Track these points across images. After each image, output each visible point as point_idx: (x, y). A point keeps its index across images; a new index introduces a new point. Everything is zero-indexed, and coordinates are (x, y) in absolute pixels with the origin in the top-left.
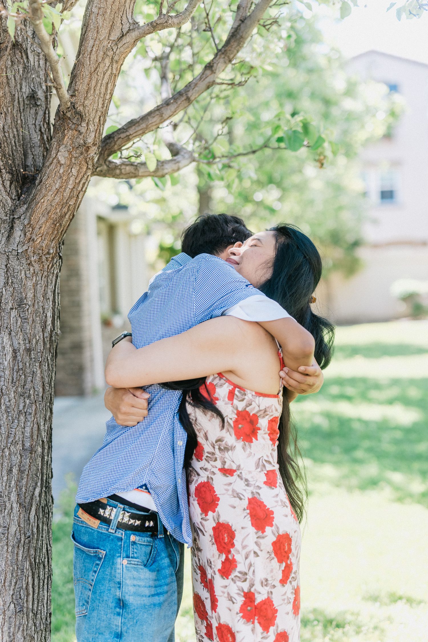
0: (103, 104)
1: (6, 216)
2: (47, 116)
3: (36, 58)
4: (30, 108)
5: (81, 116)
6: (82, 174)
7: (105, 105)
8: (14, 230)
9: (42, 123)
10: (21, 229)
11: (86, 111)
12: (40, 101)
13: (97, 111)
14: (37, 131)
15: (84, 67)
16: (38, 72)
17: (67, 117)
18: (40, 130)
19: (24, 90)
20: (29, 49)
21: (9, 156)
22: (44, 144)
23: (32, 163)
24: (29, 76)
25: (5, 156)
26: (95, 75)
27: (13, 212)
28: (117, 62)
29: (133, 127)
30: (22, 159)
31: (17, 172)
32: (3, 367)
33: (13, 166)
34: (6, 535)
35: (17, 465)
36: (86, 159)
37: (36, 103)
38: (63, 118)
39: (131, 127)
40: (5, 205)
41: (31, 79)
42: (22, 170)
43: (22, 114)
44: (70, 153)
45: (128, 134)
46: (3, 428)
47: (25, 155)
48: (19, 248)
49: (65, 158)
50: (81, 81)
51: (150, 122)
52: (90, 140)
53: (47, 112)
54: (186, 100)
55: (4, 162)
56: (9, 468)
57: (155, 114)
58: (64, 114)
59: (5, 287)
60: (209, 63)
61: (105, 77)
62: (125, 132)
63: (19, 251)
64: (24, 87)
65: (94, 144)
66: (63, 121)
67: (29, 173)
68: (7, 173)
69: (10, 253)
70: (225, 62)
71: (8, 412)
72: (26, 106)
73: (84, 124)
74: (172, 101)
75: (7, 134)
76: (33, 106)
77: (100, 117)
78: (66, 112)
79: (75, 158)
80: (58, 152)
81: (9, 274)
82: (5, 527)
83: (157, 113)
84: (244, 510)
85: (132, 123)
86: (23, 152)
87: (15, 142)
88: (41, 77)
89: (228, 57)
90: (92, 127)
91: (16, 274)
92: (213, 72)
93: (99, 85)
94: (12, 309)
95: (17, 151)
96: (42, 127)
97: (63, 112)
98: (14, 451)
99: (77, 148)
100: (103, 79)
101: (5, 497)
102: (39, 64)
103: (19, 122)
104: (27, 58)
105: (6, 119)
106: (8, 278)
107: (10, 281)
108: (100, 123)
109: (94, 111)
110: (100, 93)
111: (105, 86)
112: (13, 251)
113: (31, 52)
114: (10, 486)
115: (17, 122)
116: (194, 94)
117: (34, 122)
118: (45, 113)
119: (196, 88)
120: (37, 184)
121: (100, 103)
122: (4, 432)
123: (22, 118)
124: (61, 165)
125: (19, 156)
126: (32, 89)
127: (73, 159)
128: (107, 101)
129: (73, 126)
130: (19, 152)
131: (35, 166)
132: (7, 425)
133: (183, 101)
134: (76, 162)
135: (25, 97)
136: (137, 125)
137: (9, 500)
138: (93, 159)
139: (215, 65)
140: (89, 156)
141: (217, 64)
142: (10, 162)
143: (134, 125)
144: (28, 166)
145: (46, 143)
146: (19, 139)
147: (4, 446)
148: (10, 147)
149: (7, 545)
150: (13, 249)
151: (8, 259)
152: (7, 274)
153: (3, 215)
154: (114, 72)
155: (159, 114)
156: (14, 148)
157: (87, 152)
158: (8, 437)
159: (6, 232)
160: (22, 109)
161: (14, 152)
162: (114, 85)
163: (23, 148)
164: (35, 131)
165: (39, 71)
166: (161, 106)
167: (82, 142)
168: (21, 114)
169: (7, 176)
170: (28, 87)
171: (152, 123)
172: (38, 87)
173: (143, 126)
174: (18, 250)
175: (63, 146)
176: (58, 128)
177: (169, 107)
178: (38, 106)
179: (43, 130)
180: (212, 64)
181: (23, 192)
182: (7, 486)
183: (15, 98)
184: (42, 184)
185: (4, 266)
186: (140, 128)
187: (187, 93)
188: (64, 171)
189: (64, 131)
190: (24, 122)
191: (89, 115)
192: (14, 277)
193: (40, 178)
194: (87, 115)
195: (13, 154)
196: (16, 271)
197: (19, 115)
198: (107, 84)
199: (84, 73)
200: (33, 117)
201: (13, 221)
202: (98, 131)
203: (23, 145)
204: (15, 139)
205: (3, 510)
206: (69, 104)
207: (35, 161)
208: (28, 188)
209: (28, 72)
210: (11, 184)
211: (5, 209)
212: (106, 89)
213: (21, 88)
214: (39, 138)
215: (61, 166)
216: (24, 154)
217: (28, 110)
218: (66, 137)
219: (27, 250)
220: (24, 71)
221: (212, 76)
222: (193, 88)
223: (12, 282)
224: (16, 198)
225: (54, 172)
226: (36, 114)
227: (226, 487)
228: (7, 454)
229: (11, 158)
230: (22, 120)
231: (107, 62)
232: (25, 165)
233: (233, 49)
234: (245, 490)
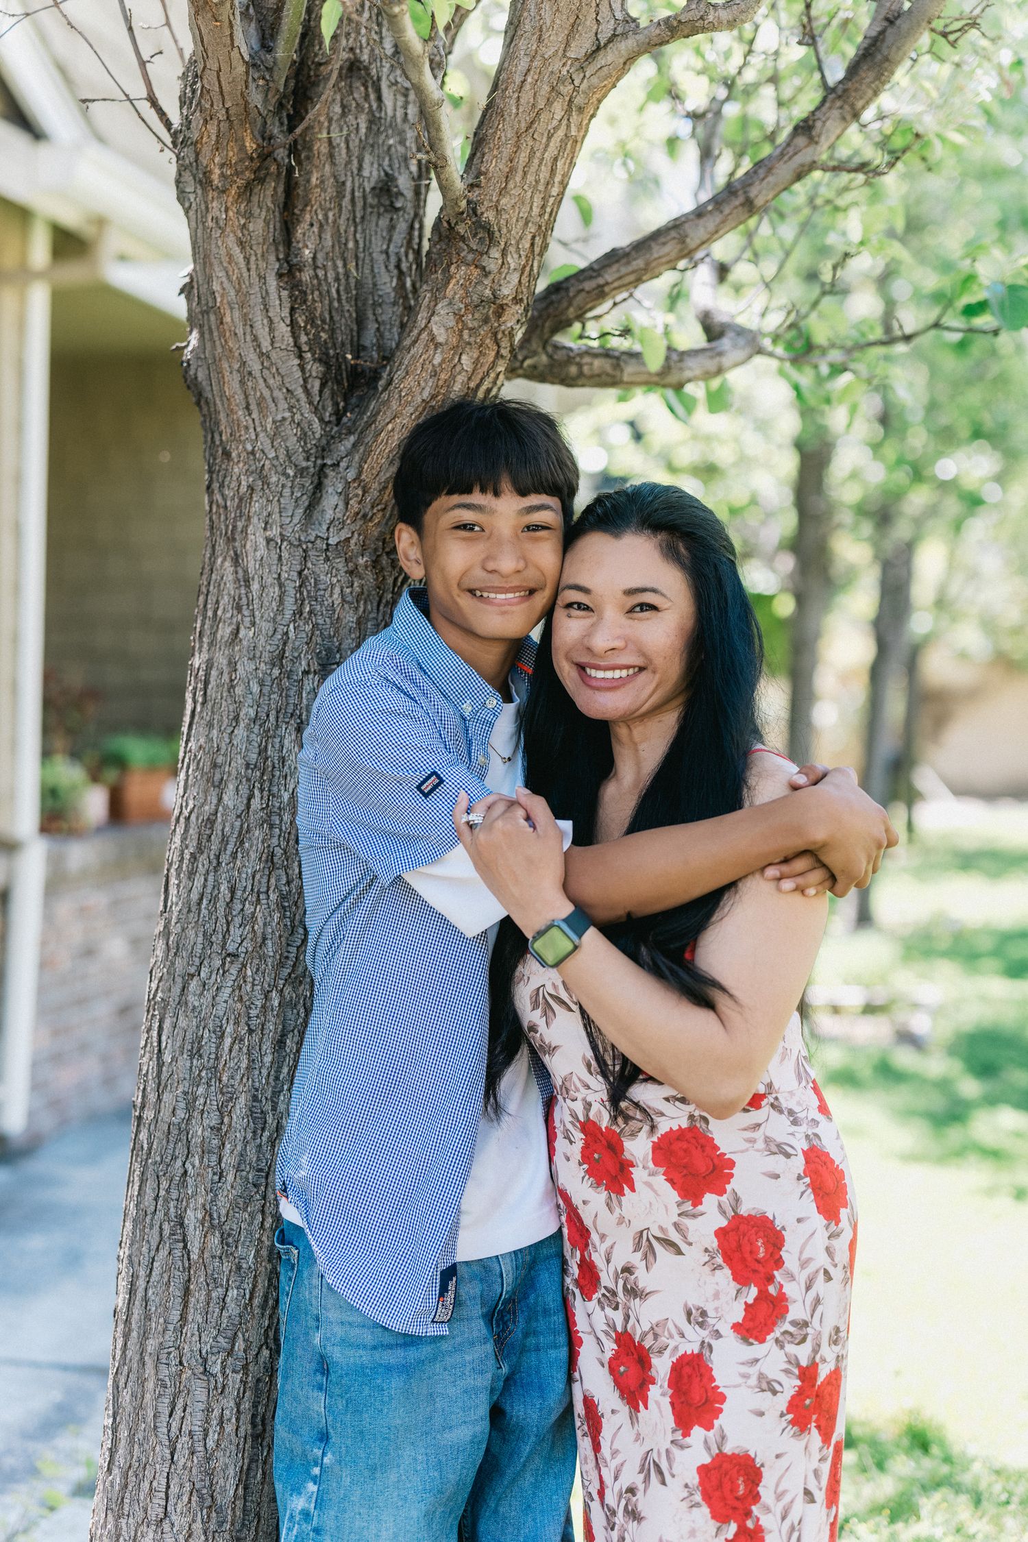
0: (543, 207)
1: (308, 459)
2: (416, 233)
3: (401, 101)
4: (379, 215)
5: (489, 234)
6: (485, 369)
7: (548, 210)
8: (324, 492)
9: (403, 250)
10: (339, 490)
11: (502, 222)
12: (401, 199)
13: (526, 223)
14: (391, 267)
15: (504, 120)
16: (402, 132)
17: (458, 233)
18: (398, 267)
19: (366, 173)
20: (384, 78)
21: (323, 321)
22: (406, 298)
23: (375, 341)
24: (381, 141)
25: (313, 322)
26: (529, 139)
27: (323, 450)
28: (581, 110)
29: (615, 267)
30: (352, 330)
31: (337, 359)
32: (278, 805)
33: (330, 345)
34: (263, 1188)
35: (296, 1031)
36: (495, 334)
37: (392, 203)
38: (447, 237)
39: (609, 266)
40: (305, 434)
41: (385, 148)
42: (349, 356)
43: (359, 228)
44: (459, 317)
45: (601, 281)
46: (270, 944)
47: (360, 322)
48: (331, 535)
49: (447, 330)
50: (495, 152)
51: (656, 255)
52: (507, 291)
53: (417, 226)
54: (742, 205)
55: (311, 336)
56: (277, 1037)
57: (669, 238)
58: (451, 228)
59: (295, 621)
60: (805, 120)
61: (551, 144)
62: (595, 277)
63: (330, 542)
64: (366, 165)
65: (517, 300)
66: (448, 245)
67: (366, 364)
68: (314, 360)
69: (310, 545)
70: (844, 119)
71: (284, 907)
72: (369, 210)
73: (495, 253)
74: (710, 208)
75: (321, 273)
76: (386, 211)
77: (533, 238)
78: (456, 224)
79: (471, 329)
80: (432, 315)
81: (305, 593)
82: (261, 1170)
83: (673, 234)
84: (799, 1178)
85: (613, 257)
86: (354, 315)
87: (338, 291)
88: (408, 144)
89: (852, 106)
90: (512, 261)
91: (322, 593)
92: (813, 141)
93: (536, 161)
94: (306, 673)
95: (341, 310)
96: (404, 259)
97: (448, 222)
99: (476, 307)
100: (545, 150)
101: (264, 1101)
102: (406, 114)
103: (351, 245)
104: (379, 98)
105: (320, 238)
106: (303, 601)
107: (308, 609)
108: (533, 251)
109: (521, 223)
110: (537, 182)
111: (550, 164)
112: (318, 541)
113: (389, 87)
114: (277, 1078)
115: (346, 244)
116: (764, 192)
117: (385, 247)
118: (412, 227)
119: (770, 179)
120: (380, 389)
121: (535, 204)
122: (271, 954)
123: (358, 236)
124: (437, 345)
125: (344, 324)
126: (384, 171)
127: (466, 333)
128: (552, 200)
129: (470, 257)
130: (347, 315)
131: (380, 347)
132: (280, 937)
133: (736, 208)
134: (472, 339)
135: (368, 190)
136: (624, 261)
137: (274, 1109)
138: (511, 335)
139: (819, 124)
140: (503, 327)
141: (824, 122)
142: (324, 336)
143: (617, 261)
144: (364, 348)
145: (410, 296)
146: (348, 283)
147: (269, 986)
148: (327, 302)
150: (317, 537)
151: (305, 558)
152: (301, 594)
153: (301, 458)
154: (573, 133)
155: (678, 236)
156: (336, 304)
157: (500, 317)
158: (281, 965)
159: (305, 497)
160: (359, 215)
161: (334, 313)
162: (572, 164)
163: (356, 305)
164: (386, 267)
165: (404, 131)
166: (683, 219)
167: (488, 292)
168: (356, 227)
169: (314, 367)
170: (376, 166)
171: (660, 258)
172: (399, 168)
173: (639, 263)
174: (328, 539)
175: (446, 302)
176: (435, 260)
177: (702, 222)
178: (397, 210)
179: (404, 266)
180: (811, 123)
181: (350, 407)
182: (272, 1078)
183: (345, 190)
184: (392, 387)
185: (296, 574)
186: (630, 269)
187: (748, 189)
188: (443, 361)
189: (449, 266)
190: (361, 245)
191: (509, 231)
192: (316, 600)
193: (389, 375)
194: (504, 231)
195: (331, 318)
196: (322, 587)
197: (352, 229)
198: (556, 159)
199: (503, 135)
200: (384, 234)
201: (321, 473)
202: (528, 269)
203: (356, 300)
204: (339, 285)
205: (259, 1132)
206: (464, 204)
207: (382, 336)
208: (361, 398)
209: (378, 132)
210: (323, 386)
211: (305, 443)
212: (553, 172)
213: (360, 168)
214: (394, 284)
215: (436, 348)
216: (357, 319)
217: (374, 218)
218: (453, 281)
219: (348, 540)
220: (369, 129)
221: (810, 150)
222: (762, 176)
223: (310, 612)
224: (333, 418)
225: (421, 360)
226: (392, 228)
227: (748, 1134)
228: (276, 1003)
229: (326, 327)
230: (356, 242)
231: (558, 108)
232: (359, 345)
233: (864, 87)
234: (792, 1134)
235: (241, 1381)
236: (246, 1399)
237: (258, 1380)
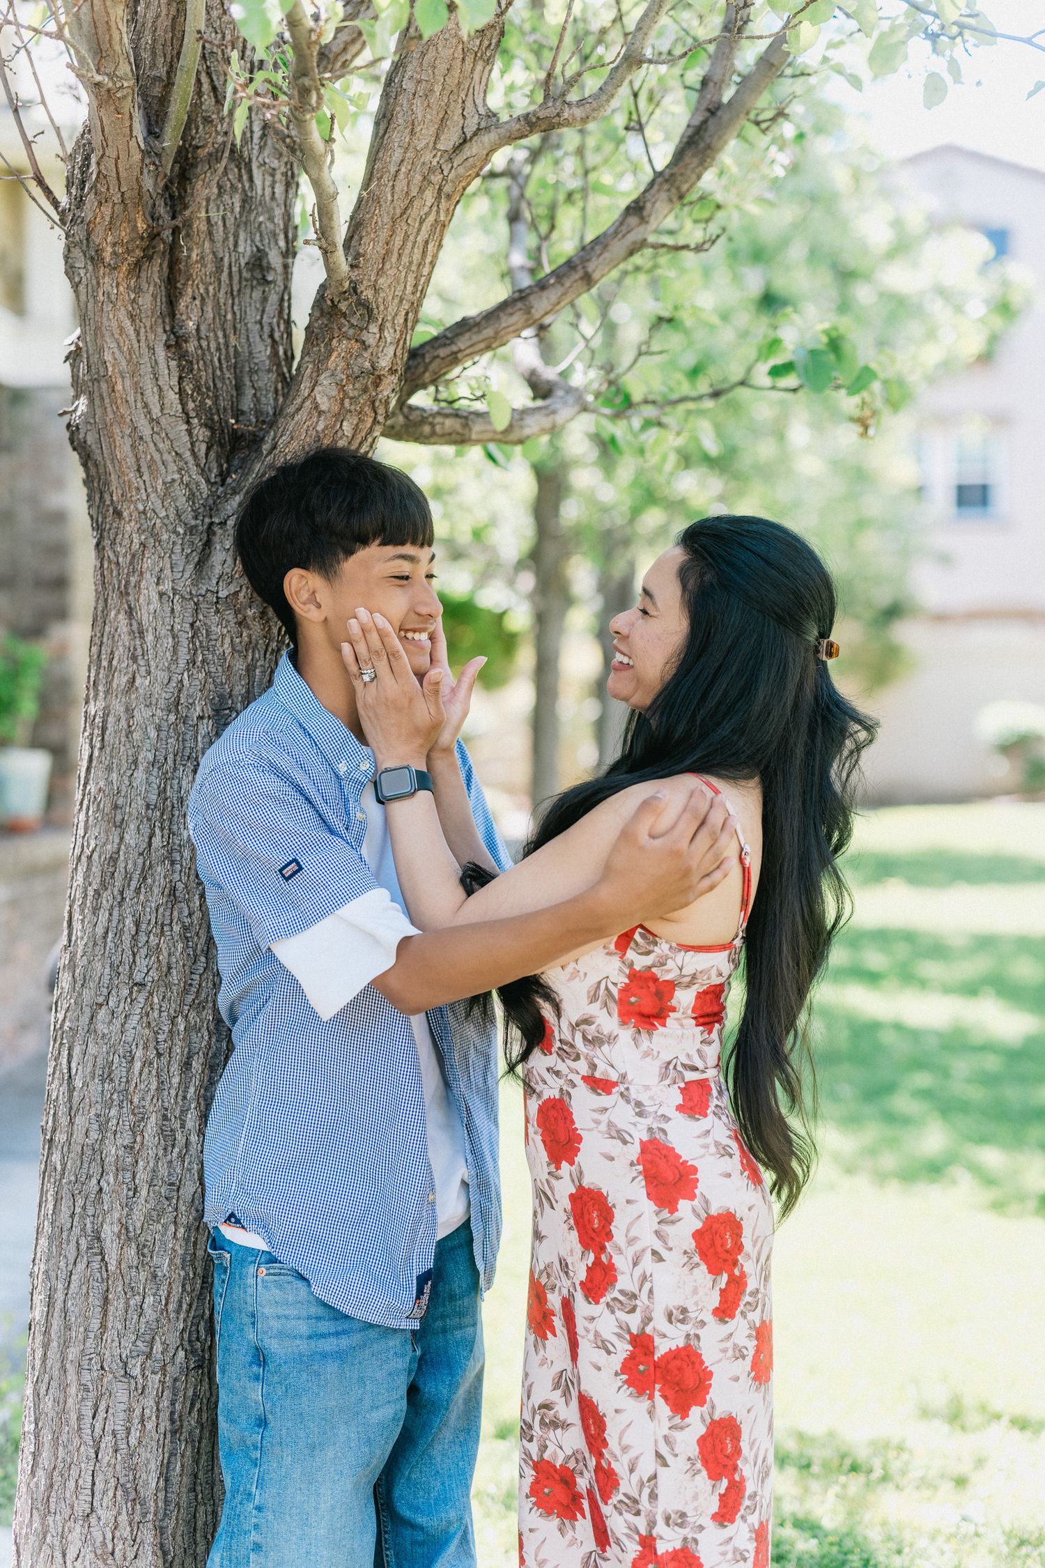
0: (416, 286)
1: (196, 518)
2: (286, 304)
3: (269, 179)
4: (252, 288)
5: (368, 311)
6: (363, 434)
7: (420, 288)
8: (213, 548)
9: (275, 320)
10: (228, 547)
11: (380, 300)
12: (272, 273)
13: (401, 301)
14: (266, 336)
15: (380, 206)
16: (270, 211)
17: (340, 311)
18: (271, 336)
19: (241, 249)
20: (254, 159)
21: (208, 389)
22: (279, 365)
23: (252, 406)
24: (252, 219)
25: (199, 389)
26: (403, 223)
27: (211, 509)
28: (449, 197)
29: (467, 335)
30: (232, 396)
31: (221, 424)
32: (178, 842)
33: (214, 411)
34: (175, 1201)
35: (201, 1053)
36: (373, 402)
37: (264, 276)
38: (329, 313)
39: (461, 334)
40: (193, 495)
41: (257, 225)
42: (233, 421)
43: (236, 301)
44: (342, 387)
45: (454, 348)
46: (175, 973)
47: (238, 387)
48: (221, 588)
49: (330, 399)
50: (372, 235)
51: (504, 325)
52: (384, 363)
53: (286, 297)
54: (582, 279)
55: (197, 403)
56: (184, 1059)
57: (515, 308)
58: (334, 306)
59: (188, 670)
60: (636, 201)
61: (423, 228)
62: (449, 345)
63: (220, 595)
64: (241, 242)
65: (392, 371)
66: (329, 320)
67: (248, 426)
68: (201, 425)
69: (201, 598)
70: (670, 200)
71: (187, 938)
72: (244, 283)
73: (374, 328)
74: (552, 281)
75: (204, 344)
76: (259, 284)
77: (407, 314)
78: (339, 301)
79: (351, 398)
80: (315, 385)
81: (198, 644)
82: (172, 1184)
83: (519, 305)
84: (632, 1164)
85: (464, 326)
86: (234, 382)
87: (219, 360)
88: (276, 221)
89: (678, 189)
90: (389, 335)
91: (214, 643)
92: (643, 220)
93: (409, 244)
94: (200, 718)
95: (223, 379)
96: (276, 329)
97: (332, 301)
98: (196, 1022)
99: (357, 377)
100: (418, 234)
101: (173, 1120)
102: (274, 193)
103: (229, 316)
104: (251, 179)
105: (202, 310)
106: (196, 650)
107: (200, 658)
108: (406, 326)
109: (396, 301)
110: (411, 263)
111: (421, 247)
112: (209, 594)
113: (259, 167)
114: (184, 1098)
115: (225, 316)
116: (600, 267)
117: (258, 318)
118: (282, 300)
119: (606, 255)
120: (265, 452)
121: (409, 283)
122: (176, 982)
123: (235, 308)
124: (320, 413)
125: (226, 390)
126: (257, 246)
127: (347, 401)
128: (423, 279)
129: (351, 332)
130: (228, 382)
131: (258, 412)
132: (184, 965)
133: (575, 281)
134: (353, 407)
135: (243, 265)
136: (475, 329)
137: (183, 1126)
138: (387, 403)
139: (649, 205)
140: (380, 396)
141: (654, 203)
142: (209, 402)
143: (469, 330)
144: (243, 413)
145: (283, 363)
146: (227, 353)
147: (175, 1011)
148: (210, 371)
149: (175, 1223)
150: (208, 590)
151: (196, 611)
152: (194, 644)
153: (190, 516)
154: (442, 218)
155: (523, 307)
156: (218, 373)
157: (377, 386)
158: (185, 991)
159: (195, 553)
160: (236, 288)
161: (217, 381)
162: (440, 246)
163: (235, 372)
164: (261, 336)
165: (272, 209)
166: (528, 291)
167: (367, 365)
168: (233, 299)
169: (201, 432)
170: (249, 242)
171: (508, 327)
172: (269, 243)
173: (489, 332)
174: (217, 592)
175: (328, 373)
176: (317, 334)
177: (545, 294)
178: (269, 283)
179: (277, 335)
180: (641, 204)
181: (233, 469)
182: (180, 1098)
183: (223, 266)
184: (277, 451)
185: (188, 626)
186: (481, 337)
187: (586, 264)
188: (326, 428)
189: (331, 340)
190: (238, 317)
191: (386, 308)
192: (208, 650)
193: (273, 439)
194: (382, 308)
195: (215, 385)
196: (213, 637)
197: (230, 301)
198: (427, 242)
199: (379, 220)
200: (258, 306)
201: (210, 530)
202: (402, 342)
203: (235, 368)
204: (220, 354)
205: (170, 1148)
206: (347, 284)
207: (258, 401)
208: (243, 461)
209: (250, 211)
210: (209, 449)
211: (194, 503)
212: (424, 253)
213: (236, 245)
214: (268, 353)
215: (319, 416)
216: (236, 385)
217: (248, 291)
218: (335, 354)
219: (236, 593)
220: (242, 207)
221: (641, 229)
222: (598, 252)
223: (203, 661)
224: (218, 479)
225: (305, 427)
226: (265, 300)
227: (596, 1116)
228: (182, 1028)
229: (211, 394)
230: (234, 313)
231: (429, 196)
232: (238, 410)
233: (688, 172)
234: (634, 1124)
235: (160, 1381)
236: (164, 1397)
237: (175, 1380)
